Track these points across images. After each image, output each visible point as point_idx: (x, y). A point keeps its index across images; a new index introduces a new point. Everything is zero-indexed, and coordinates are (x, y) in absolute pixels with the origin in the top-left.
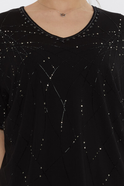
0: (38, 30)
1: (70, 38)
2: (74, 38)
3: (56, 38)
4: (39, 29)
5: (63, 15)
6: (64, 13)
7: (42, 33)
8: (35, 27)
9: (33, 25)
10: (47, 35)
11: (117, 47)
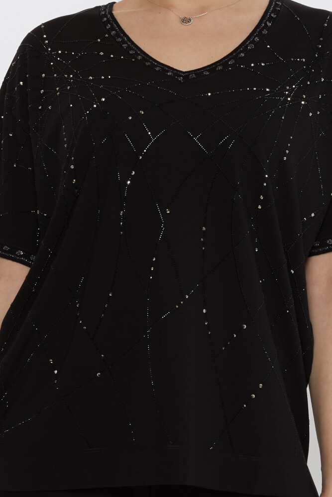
0: (131, 52)
1: (198, 72)
2: (207, 73)
3: (168, 71)
4: (133, 50)
5: (185, 21)
6: (188, 17)
7: (139, 58)
8: (125, 46)
9: (123, 40)
10: (148, 64)
11: (304, 97)
